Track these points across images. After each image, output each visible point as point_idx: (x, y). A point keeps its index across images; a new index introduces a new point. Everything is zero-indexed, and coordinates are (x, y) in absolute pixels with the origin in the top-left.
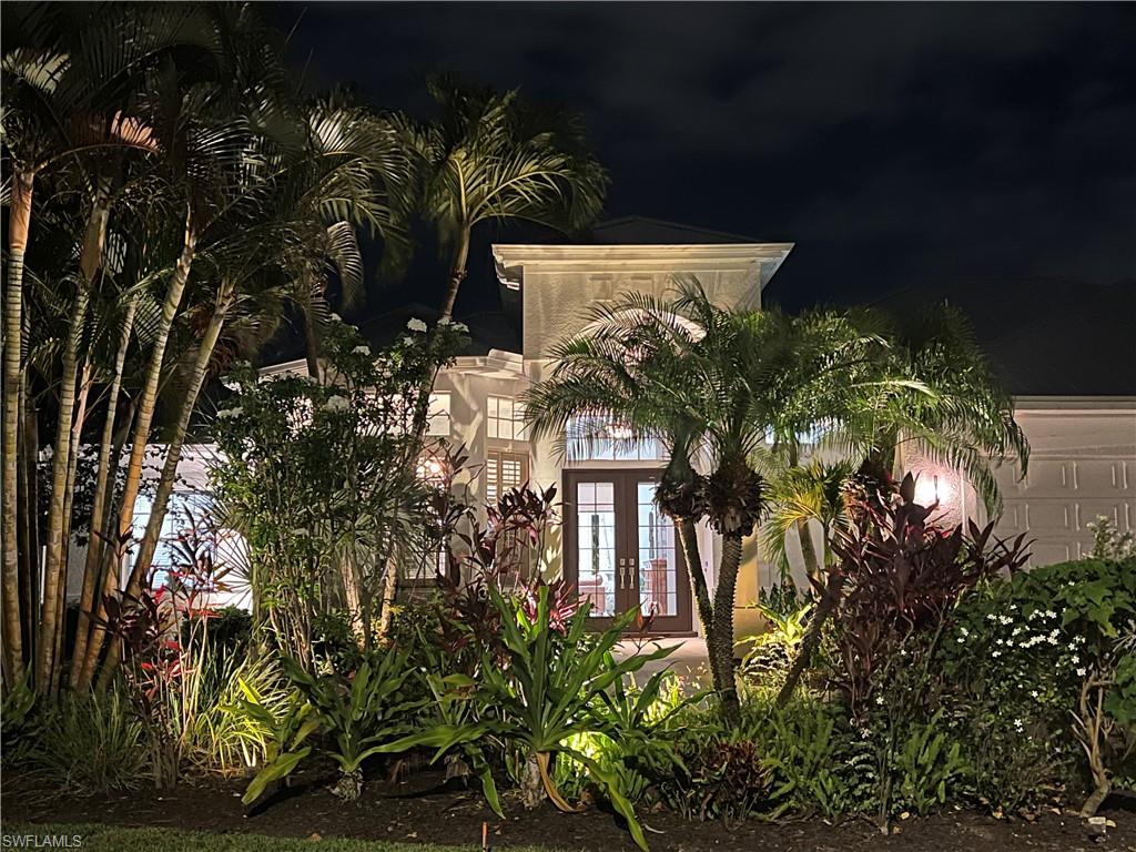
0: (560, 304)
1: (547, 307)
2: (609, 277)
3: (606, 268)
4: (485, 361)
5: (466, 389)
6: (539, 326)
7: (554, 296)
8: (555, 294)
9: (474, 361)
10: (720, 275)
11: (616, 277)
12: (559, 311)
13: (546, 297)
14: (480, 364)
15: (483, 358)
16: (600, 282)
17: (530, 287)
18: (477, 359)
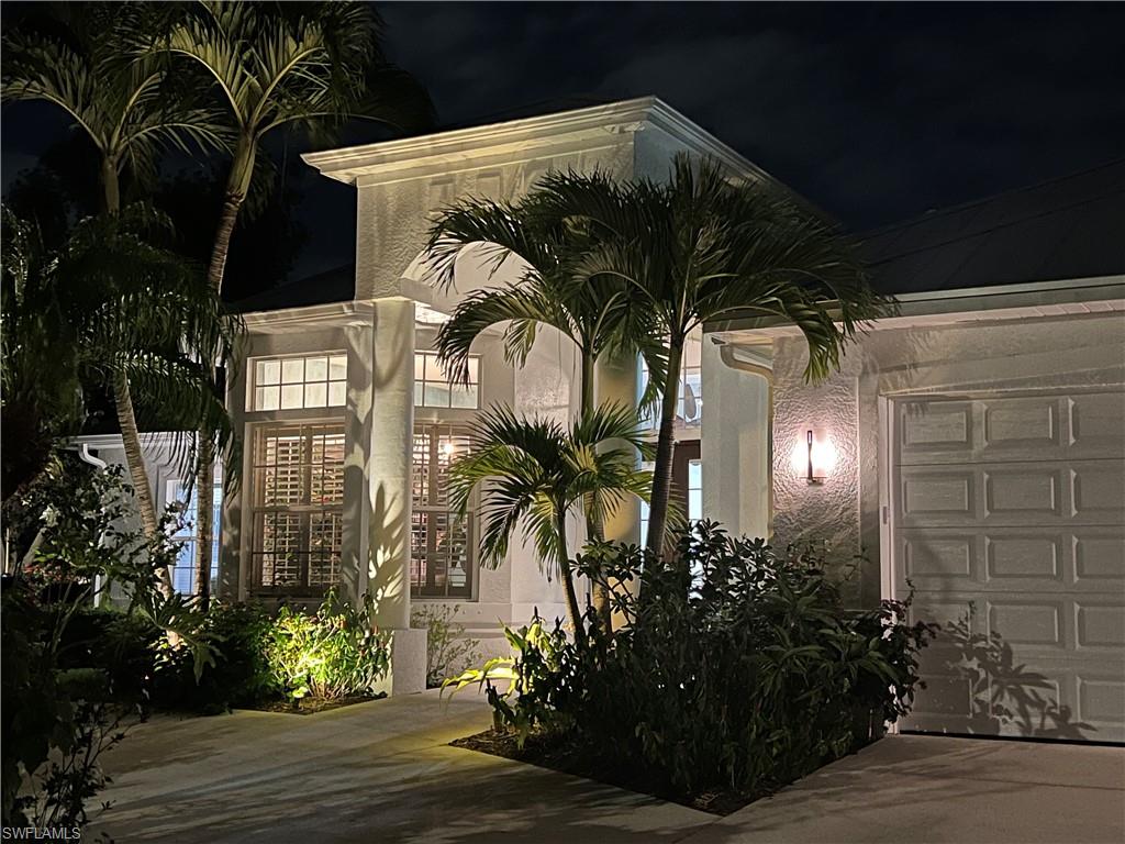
0: (397, 223)
1: (382, 228)
2: (451, 180)
3: (449, 167)
4: (351, 307)
5: (362, 346)
6: (372, 254)
7: (390, 213)
8: (391, 208)
9: (341, 308)
10: (584, 157)
11: (458, 178)
12: (393, 233)
13: (382, 214)
14: (349, 312)
15: (349, 303)
16: (439, 188)
17: (365, 204)
18: (343, 304)
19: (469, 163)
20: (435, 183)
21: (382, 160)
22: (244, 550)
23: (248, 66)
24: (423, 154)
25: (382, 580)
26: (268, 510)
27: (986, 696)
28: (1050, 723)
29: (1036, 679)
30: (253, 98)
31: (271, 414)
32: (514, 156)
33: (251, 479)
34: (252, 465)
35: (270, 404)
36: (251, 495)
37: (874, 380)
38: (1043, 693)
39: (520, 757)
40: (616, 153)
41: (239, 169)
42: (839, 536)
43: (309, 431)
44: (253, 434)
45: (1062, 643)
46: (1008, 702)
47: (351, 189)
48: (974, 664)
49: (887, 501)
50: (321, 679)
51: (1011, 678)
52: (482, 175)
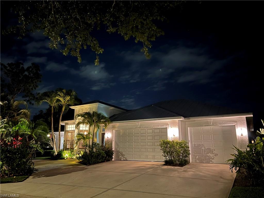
19: (84, 108)
20: (81, 109)
21: (76, 107)
22: (65, 144)
23: (64, 99)
24: (80, 107)
25: (75, 147)
26: (68, 140)
27: (121, 157)
28: (125, 159)
29: (124, 155)
30: (65, 102)
31: (68, 131)
32: (88, 107)
33: (66, 137)
34: (66, 136)
35: (68, 130)
36: (66, 139)
37: (113, 129)
38: (125, 156)
39: (79, 163)
40: (96, 107)
41: (63, 108)
42: (110, 143)
43: (72, 132)
44: (67, 133)
45: (126, 152)
46: (122, 157)
47: (74, 110)
48: (120, 154)
49: (114, 139)
50: (68, 157)
51: (123, 155)
52: (85, 109)
